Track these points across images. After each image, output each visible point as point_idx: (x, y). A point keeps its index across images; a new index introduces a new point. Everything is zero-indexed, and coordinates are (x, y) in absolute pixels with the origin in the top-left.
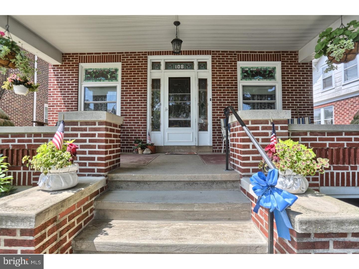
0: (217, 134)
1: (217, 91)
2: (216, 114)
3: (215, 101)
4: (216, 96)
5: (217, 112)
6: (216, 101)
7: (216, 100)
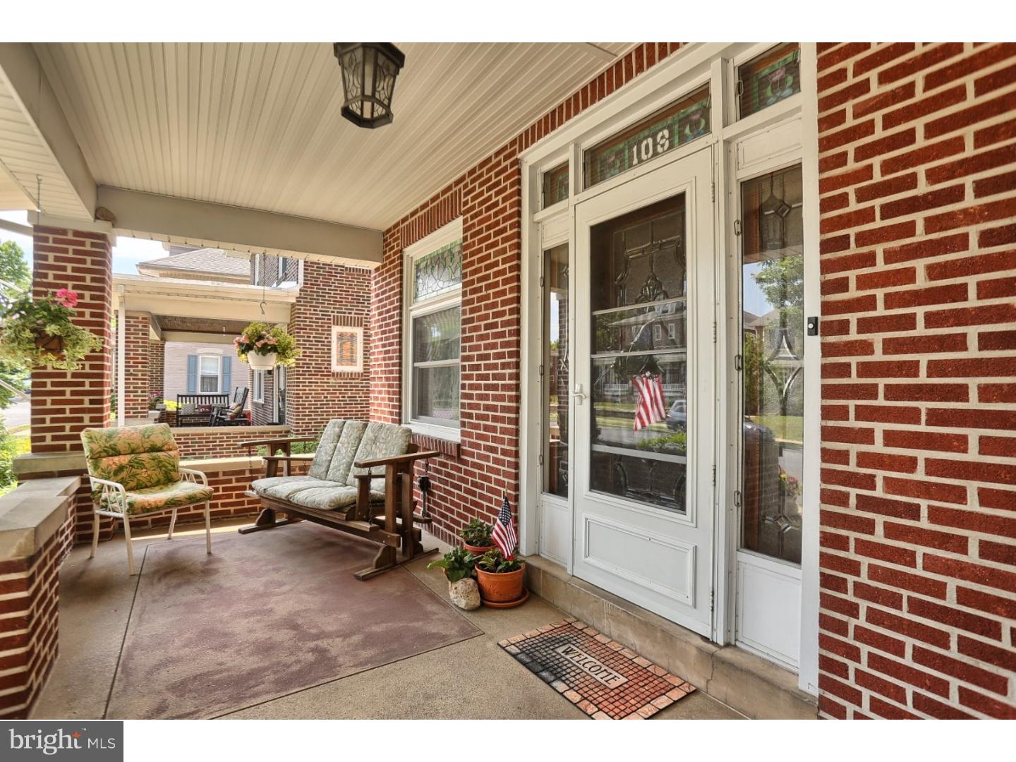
0: (862, 621)
1: (865, 250)
2: (854, 449)
3: (845, 338)
4: (853, 293)
5: (867, 436)
6: (854, 335)
7: (853, 327)
